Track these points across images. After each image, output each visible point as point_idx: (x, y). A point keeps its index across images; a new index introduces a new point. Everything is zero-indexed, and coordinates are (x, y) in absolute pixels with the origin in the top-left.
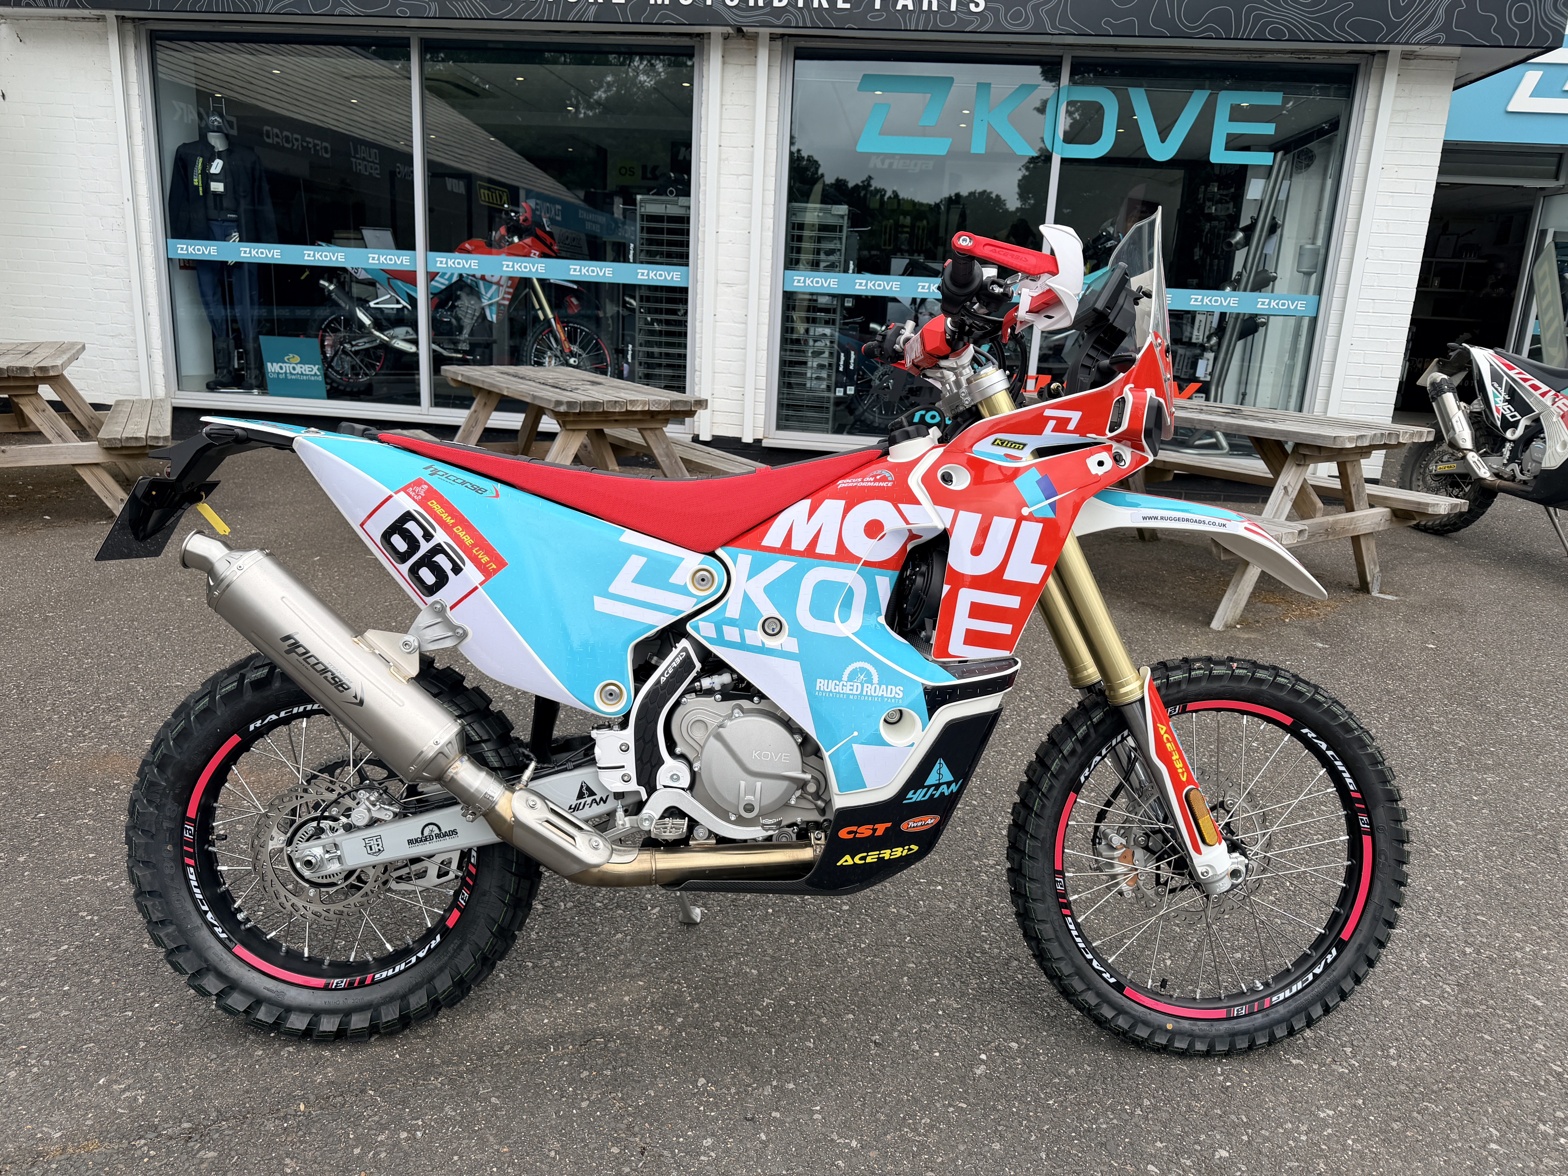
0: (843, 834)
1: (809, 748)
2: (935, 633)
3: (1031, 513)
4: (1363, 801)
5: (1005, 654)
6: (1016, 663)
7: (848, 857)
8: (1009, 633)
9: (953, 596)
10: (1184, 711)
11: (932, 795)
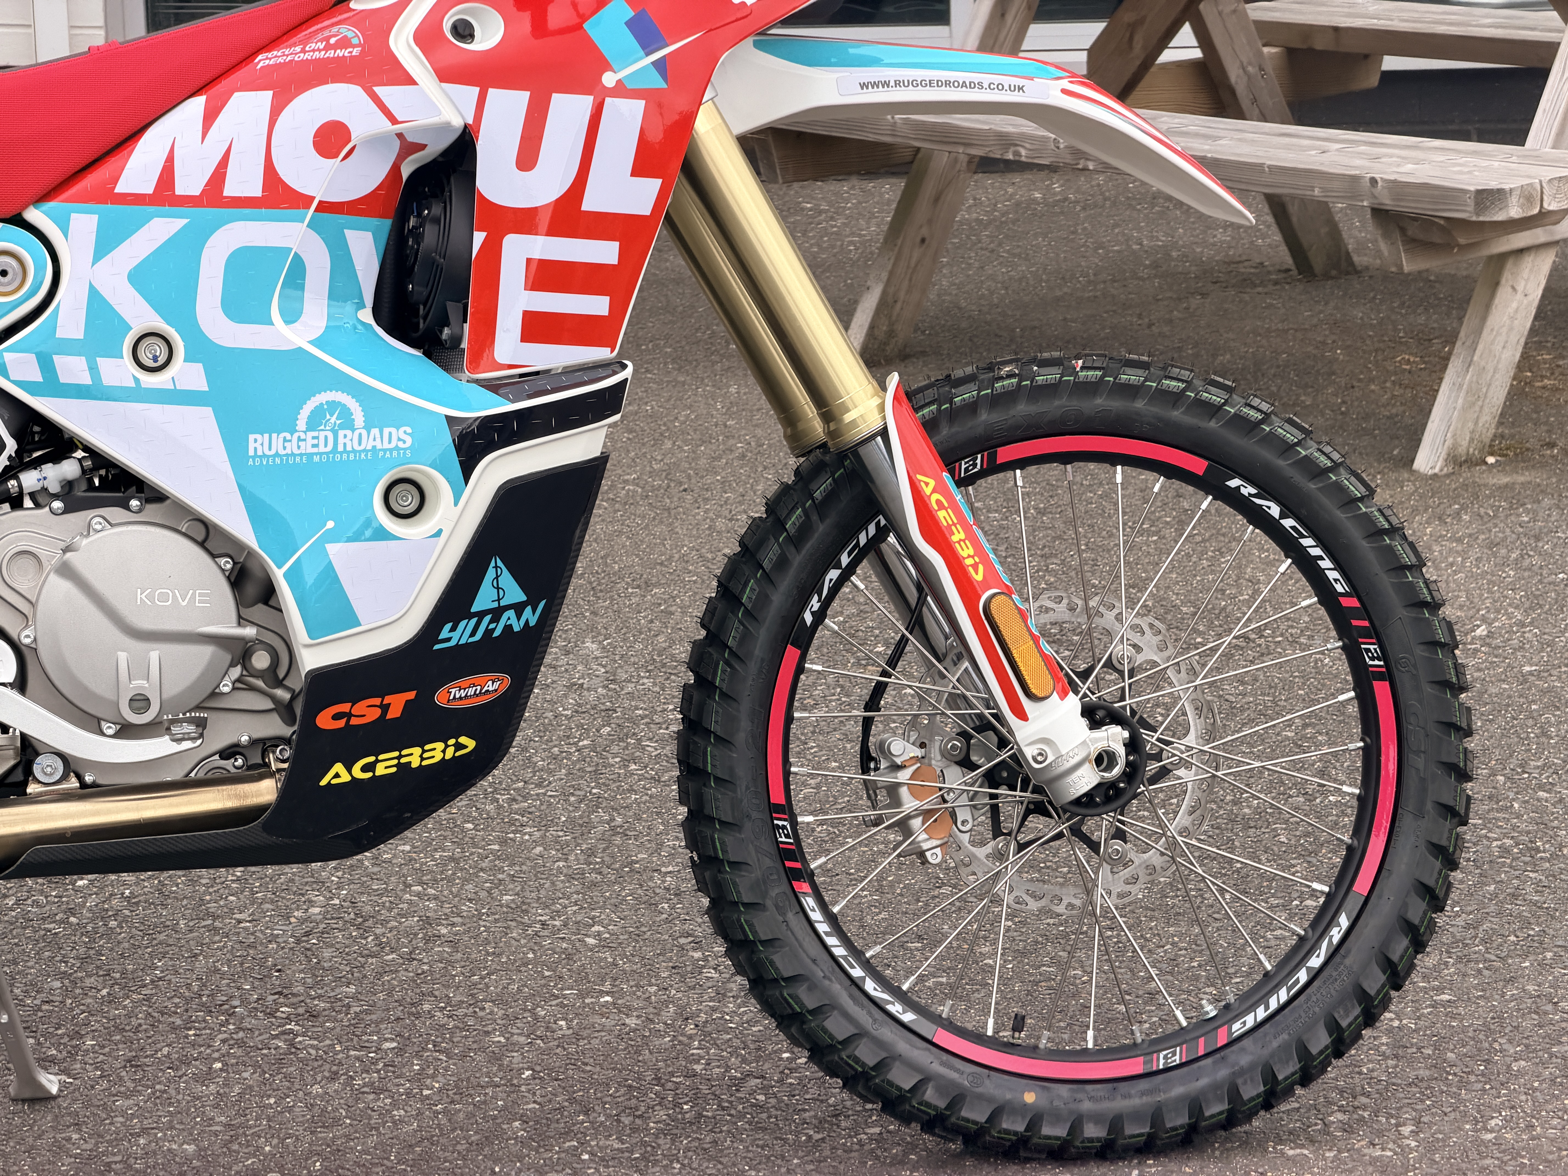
0: (325, 720)
1: (251, 589)
2: (466, 327)
3: (619, 82)
4: (1365, 611)
5: (601, 353)
6: (624, 367)
7: (339, 767)
8: (605, 312)
9: (493, 249)
10: (993, 468)
11: (488, 632)
